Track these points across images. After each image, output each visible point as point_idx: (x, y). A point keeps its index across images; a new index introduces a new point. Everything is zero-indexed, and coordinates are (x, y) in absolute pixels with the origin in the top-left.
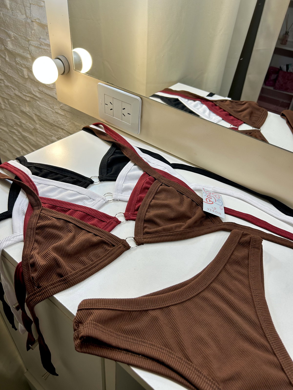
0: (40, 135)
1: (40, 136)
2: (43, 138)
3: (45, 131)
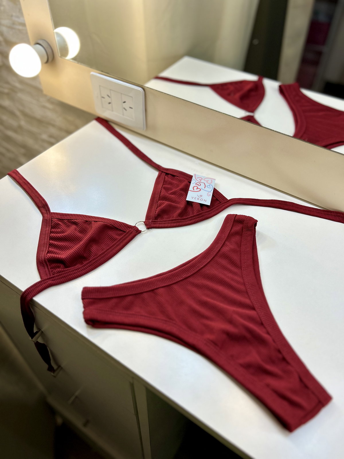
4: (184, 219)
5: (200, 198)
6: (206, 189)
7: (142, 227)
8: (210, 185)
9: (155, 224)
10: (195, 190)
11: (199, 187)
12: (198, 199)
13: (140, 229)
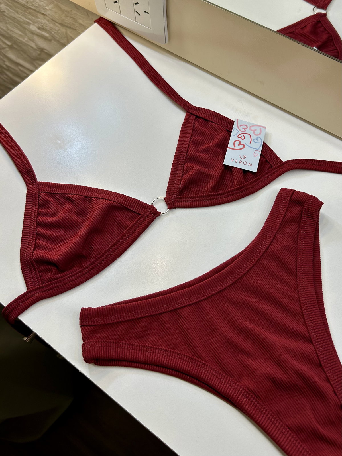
0: (11, 21)
1: (11, 23)
2: (17, 26)
3: (16, 16)
4: (220, 194)
5: (243, 161)
6: (253, 144)
7: (161, 207)
8: (257, 137)
9: (179, 201)
10: (237, 147)
11: (243, 142)
12: (240, 162)
13: (158, 210)
